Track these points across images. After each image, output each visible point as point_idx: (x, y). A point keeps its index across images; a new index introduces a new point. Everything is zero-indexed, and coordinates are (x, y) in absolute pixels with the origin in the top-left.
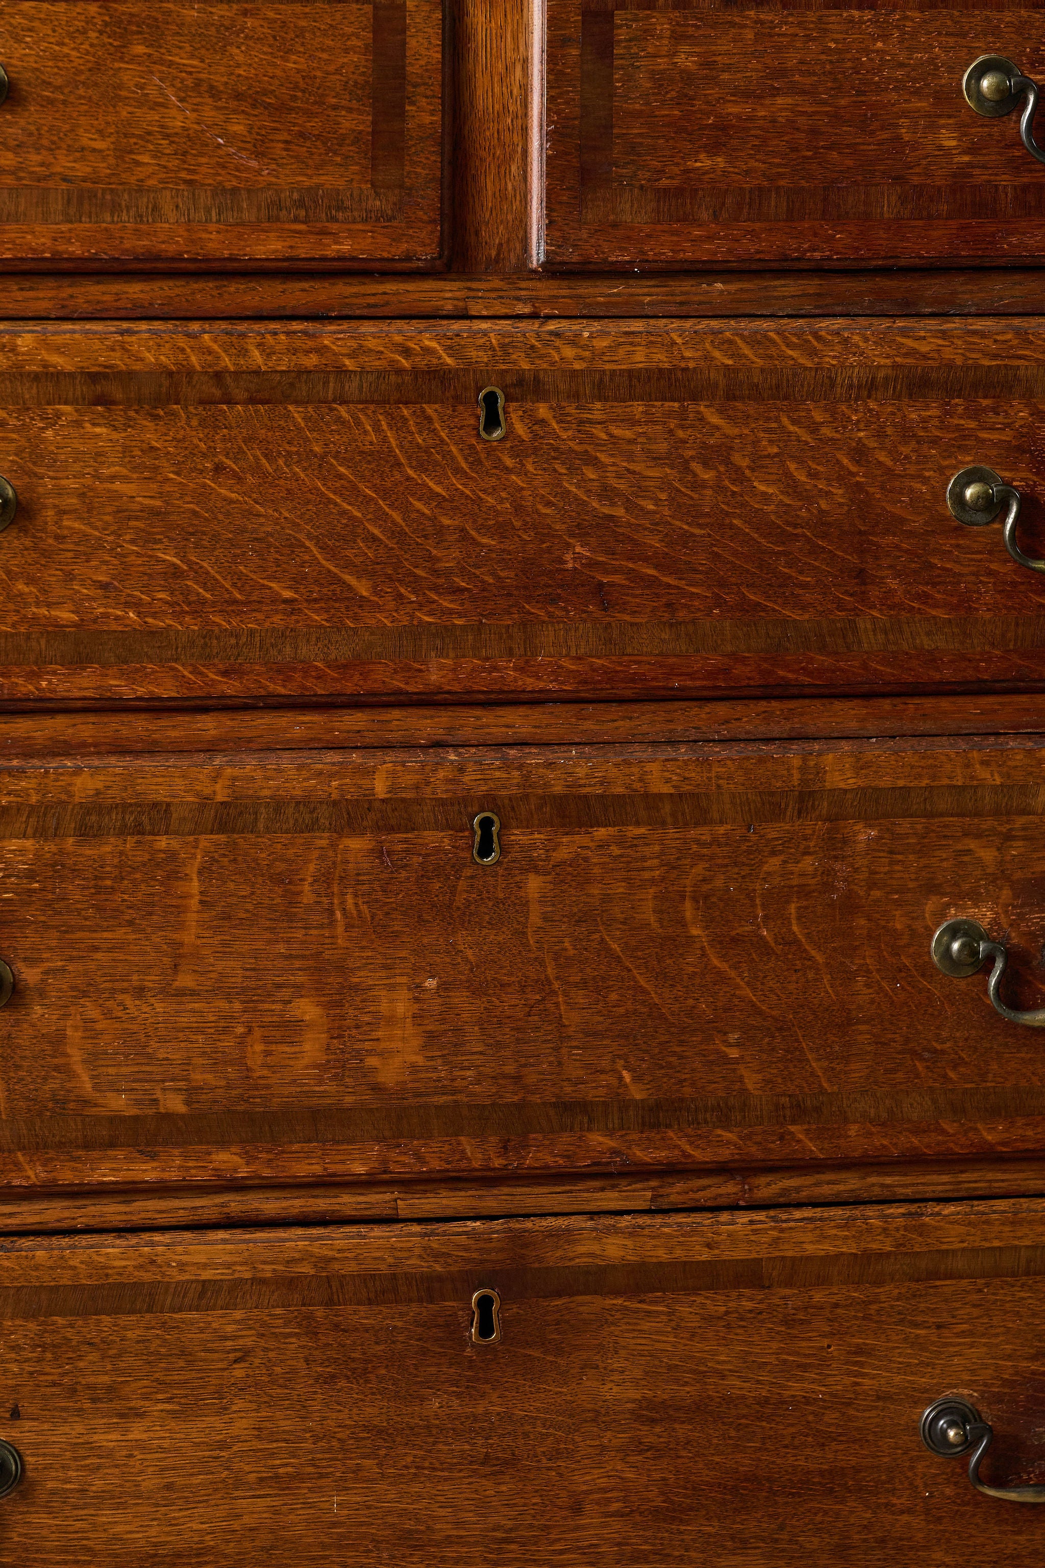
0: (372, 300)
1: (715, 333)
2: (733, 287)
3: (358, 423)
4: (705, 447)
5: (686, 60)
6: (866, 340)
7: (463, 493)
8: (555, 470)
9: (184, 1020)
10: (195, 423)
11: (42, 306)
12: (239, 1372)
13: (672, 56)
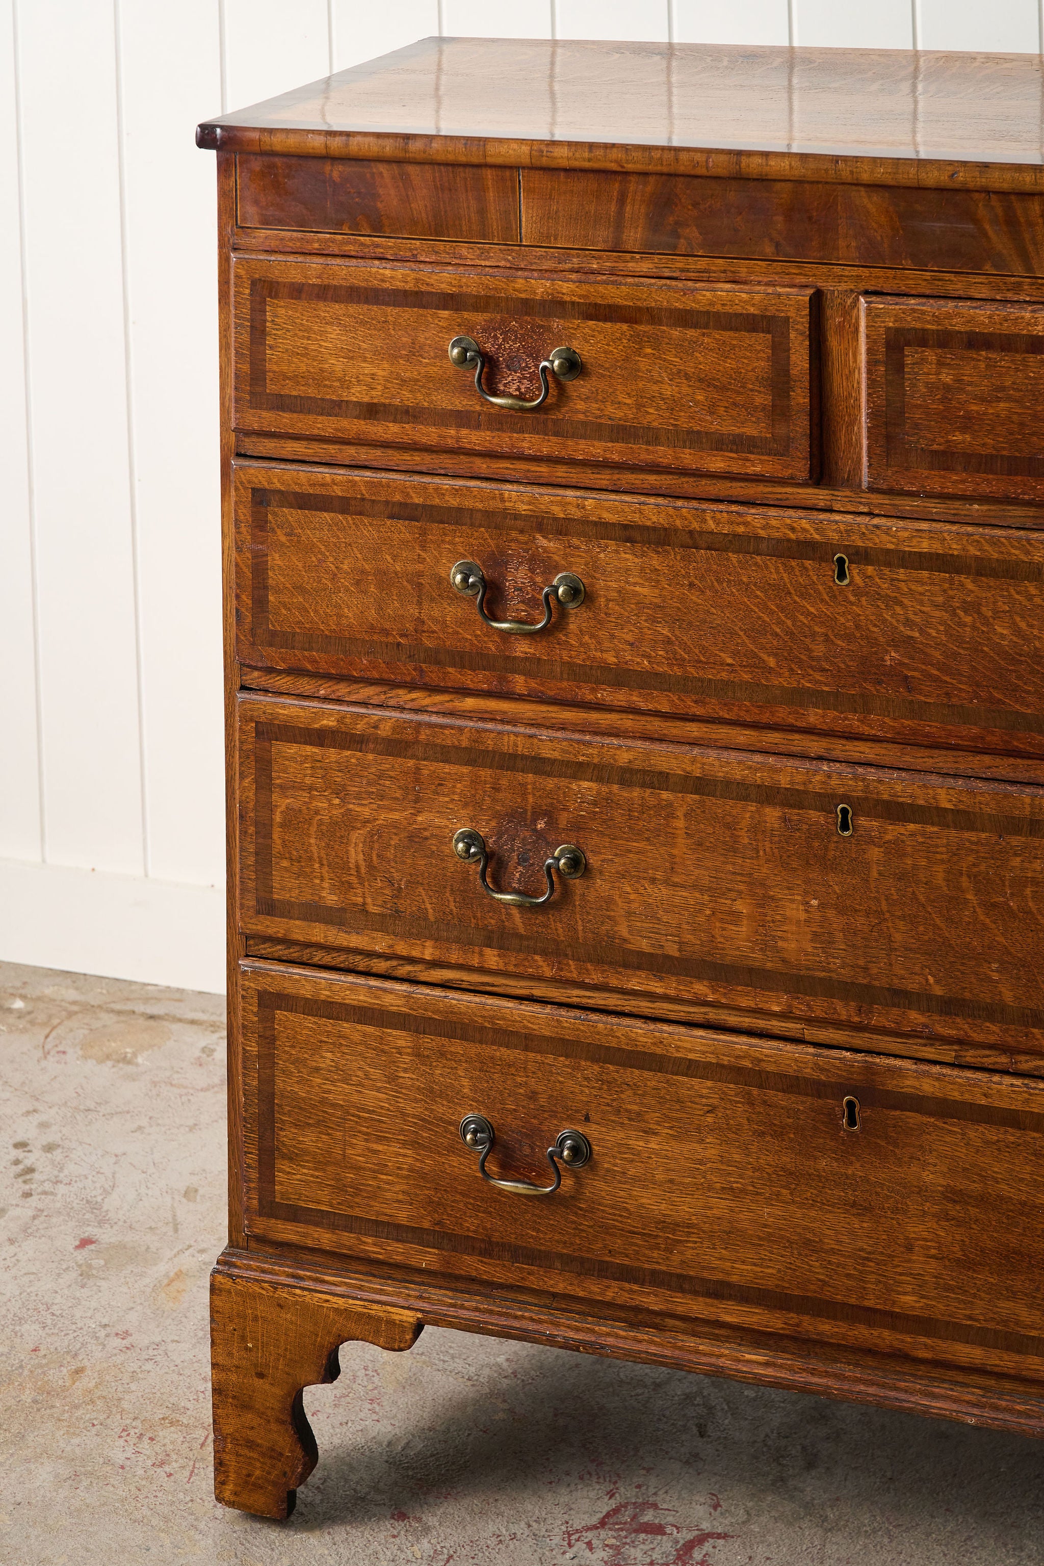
0: (779, 496)
1: (970, 534)
2: (985, 508)
3: (767, 567)
4: (965, 602)
5: (947, 378)
7: (826, 614)
8: (878, 606)
9: (677, 901)
10: (678, 558)
11: (604, 483)
12: (710, 1119)
13: (938, 374)
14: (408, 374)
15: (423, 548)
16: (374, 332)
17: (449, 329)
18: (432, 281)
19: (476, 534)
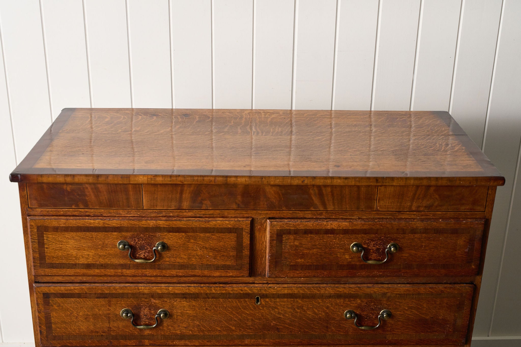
0: (236, 280)
1: (301, 287)
2: (305, 279)
3: (233, 302)
4: (298, 306)
5: (297, 243)
6: (329, 289)
7: (252, 313)
8: (269, 310)
10: (202, 302)
11: (175, 281)
13: (294, 242)
14: (102, 254)
15: (110, 306)
16: (88, 241)
17: (117, 239)
18: (110, 223)
19: (129, 300)
